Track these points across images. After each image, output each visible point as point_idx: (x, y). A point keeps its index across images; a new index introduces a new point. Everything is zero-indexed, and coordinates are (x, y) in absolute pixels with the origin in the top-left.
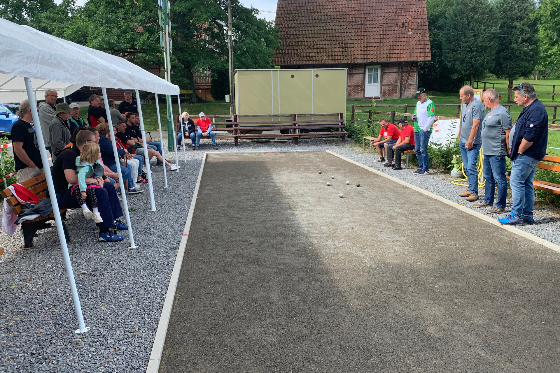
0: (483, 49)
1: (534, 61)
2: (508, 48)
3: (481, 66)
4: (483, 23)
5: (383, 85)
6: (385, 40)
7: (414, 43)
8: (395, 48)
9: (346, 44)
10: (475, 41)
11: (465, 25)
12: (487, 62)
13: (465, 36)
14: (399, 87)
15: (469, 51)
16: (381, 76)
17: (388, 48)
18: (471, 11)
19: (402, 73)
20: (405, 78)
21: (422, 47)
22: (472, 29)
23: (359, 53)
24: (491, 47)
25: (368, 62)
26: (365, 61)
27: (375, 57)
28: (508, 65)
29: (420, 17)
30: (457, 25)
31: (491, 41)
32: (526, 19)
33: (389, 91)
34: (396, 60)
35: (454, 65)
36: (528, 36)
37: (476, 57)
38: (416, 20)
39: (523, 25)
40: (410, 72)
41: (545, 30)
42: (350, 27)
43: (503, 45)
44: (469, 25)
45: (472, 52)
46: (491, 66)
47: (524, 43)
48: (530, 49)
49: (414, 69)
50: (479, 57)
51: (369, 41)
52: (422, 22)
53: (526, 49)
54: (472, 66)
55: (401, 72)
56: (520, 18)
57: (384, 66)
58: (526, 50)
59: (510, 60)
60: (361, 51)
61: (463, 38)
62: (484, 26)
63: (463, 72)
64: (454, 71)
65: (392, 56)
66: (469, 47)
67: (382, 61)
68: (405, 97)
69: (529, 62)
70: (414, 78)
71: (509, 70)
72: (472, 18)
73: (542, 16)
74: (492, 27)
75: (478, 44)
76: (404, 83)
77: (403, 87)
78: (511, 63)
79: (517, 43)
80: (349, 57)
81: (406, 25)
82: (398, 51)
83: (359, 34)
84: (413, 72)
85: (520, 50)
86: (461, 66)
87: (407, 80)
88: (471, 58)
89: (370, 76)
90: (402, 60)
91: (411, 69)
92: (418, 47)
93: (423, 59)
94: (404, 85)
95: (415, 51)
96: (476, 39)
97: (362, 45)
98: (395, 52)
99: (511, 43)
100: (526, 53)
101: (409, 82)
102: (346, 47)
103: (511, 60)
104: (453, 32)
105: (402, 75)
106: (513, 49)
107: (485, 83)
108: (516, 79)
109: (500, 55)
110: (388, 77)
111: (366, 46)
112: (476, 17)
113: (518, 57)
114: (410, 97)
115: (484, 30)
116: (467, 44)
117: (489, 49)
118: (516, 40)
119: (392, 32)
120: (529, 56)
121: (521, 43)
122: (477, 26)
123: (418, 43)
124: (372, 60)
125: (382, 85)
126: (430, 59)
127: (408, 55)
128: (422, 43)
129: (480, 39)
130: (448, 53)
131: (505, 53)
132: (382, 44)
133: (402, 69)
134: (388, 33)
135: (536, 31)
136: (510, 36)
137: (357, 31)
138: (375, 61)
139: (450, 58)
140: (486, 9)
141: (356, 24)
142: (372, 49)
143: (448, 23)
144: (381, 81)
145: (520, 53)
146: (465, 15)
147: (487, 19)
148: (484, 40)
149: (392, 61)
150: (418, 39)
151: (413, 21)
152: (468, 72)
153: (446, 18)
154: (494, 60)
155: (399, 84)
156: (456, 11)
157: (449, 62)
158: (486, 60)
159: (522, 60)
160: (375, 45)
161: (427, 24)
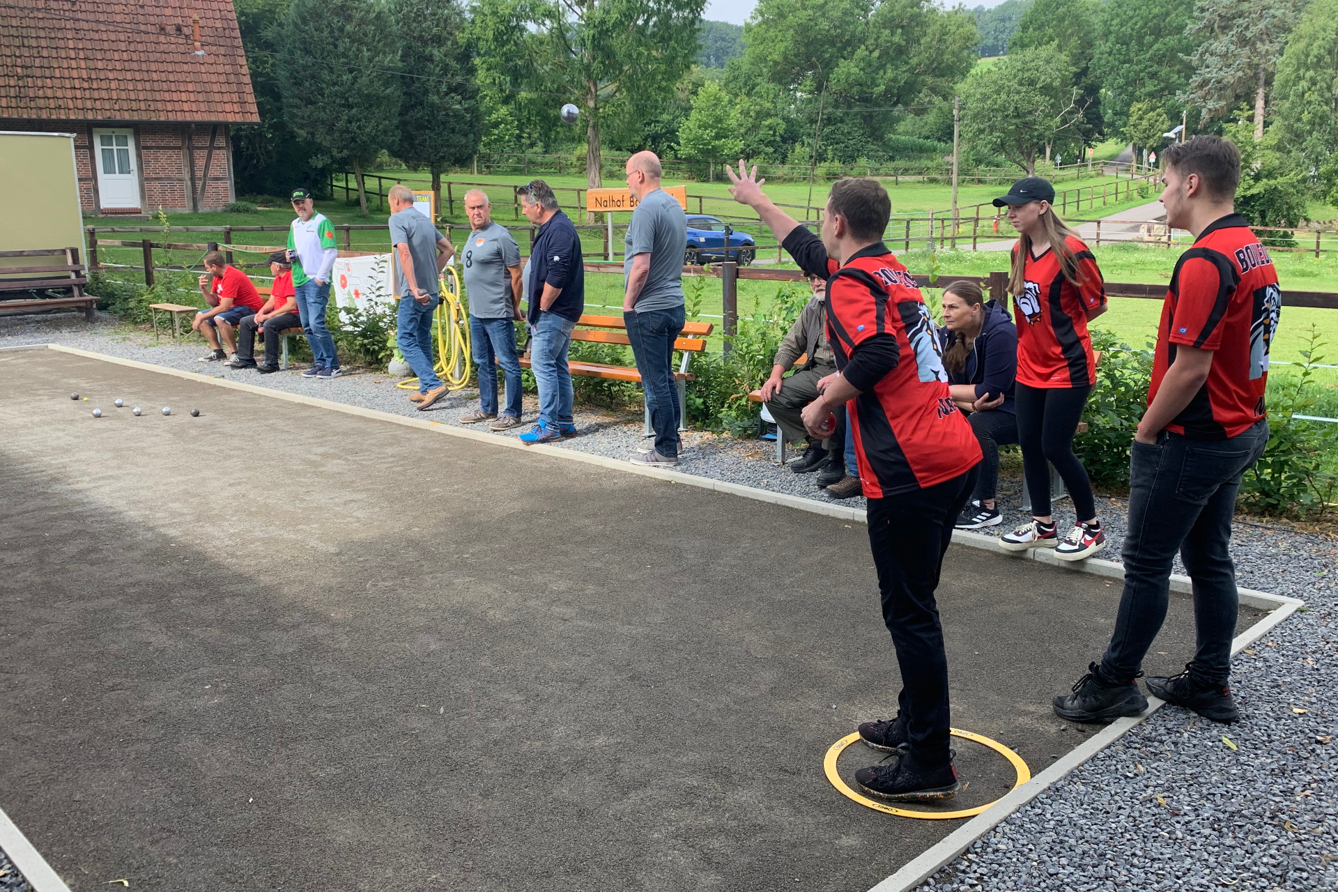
0: (372, 101)
1: (475, 134)
2: (421, 104)
3: (373, 139)
4: (367, 45)
5: (147, 179)
6: (135, 66)
7: (214, 78)
8: (165, 86)
9: (27, 67)
10: (353, 84)
11: (328, 44)
12: (385, 132)
13: (331, 70)
14: (189, 183)
15: (343, 106)
16: (139, 156)
17: (148, 86)
18: (337, 14)
19: (191, 149)
20: (200, 163)
21: (235, 88)
22: (344, 55)
23: (69, 94)
24: (387, 97)
25: (99, 118)
26: (90, 116)
27: (117, 107)
28: (426, 140)
29: (218, 15)
30: (311, 43)
31: (387, 84)
32: (449, 43)
33: (163, 192)
34: (172, 117)
35: (313, 134)
36: (459, 79)
37: (359, 120)
38: (210, 22)
39: (445, 55)
40: (211, 148)
41: (488, 70)
42: (32, 23)
43: (410, 94)
44: (336, 46)
45: (350, 107)
46: (393, 141)
47: (453, 95)
48: (465, 109)
49: (221, 141)
50: (366, 118)
51: (91, 64)
52: (224, 29)
53: (458, 107)
54: (353, 140)
55: (189, 148)
56: (438, 41)
57: (141, 130)
58: (457, 110)
59: (429, 129)
60: (75, 88)
61: (325, 75)
62: (368, 50)
63: (335, 152)
64: (313, 148)
65: (160, 106)
66: (342, 96)
67: (136, 118)
68: (207, 210)
69: (466, 135)
70: (222, 163)
71: (430, 150)
72: (341, 29)
73: (478, 39)
74: (384, 53)
75: (360, 89)
76: (199, 174)
77: (199, 184)
78: (432, 135)
79: (438, 92)
80: (41, 103)
81: (185, 30)
82: (175, 96)
83: (61, 44)
84: (219, 148)
85: (446, 109)
86: (328, 137)
87: (207, 167)
88: (350, 122)
89: (107, 155)
90: (188, 117)
91: (212, 141)
92: (225, 88)
93: (239, 119)
94: (200, 179)
95: (217, 97)
96: (355, 78)
97: (75, 74)
98: (167, 96)
99: (426, 92)
100: (457, 115)
101: (213, 173)
102: (28, 76)
103: (432, 130)
104: (302, 60)
105: (191, 155)
106: (432, 105)
107: (380, 178)
108: (446, 171)
109: (407, 117)
110: (156, 159)
111: (85, 76)
112: (348, 28)
113: (444, 123)
114: (219, 209)
115: (370, 60)
116: (337, 88)
117: (385, 102)
118: (435, 87)
119: (151, 47)
120: (466, 124)
121: (447, 94)
122: (354, 49)
123: (223, 78)
124: (108, 114)
125: (144, 180)
126: (256, 118)
127: (203, 107)
128: (232, 78)
129: (364, 80)
130: (296, 107)
131: (418, 113)
132: (129, 76)
133: (190, 139)
134: (141, 47)
135: (472, 71)
136: (424, 78)
137: (53, 35)
138: (118, 118)
139: (303, 118)
140: (368, 12)
141: (48, 16)
142: (104, 85)
143: (288, 37)
144: (140, 169)
145: (447, 115)
146: (326, 22)
147: (374, 36)
148: (372, 82)
149: (162, 119)
150: (221, 69)
151: (202, 23)
152: (345, 151)
153: (281, 25)
154: (397, 128)
155: (187, 176)
156: (303, 9)
157: (302, 127)
158: (381, 127)
159: (453, 131)
160: (111, 76)
161: (237, 33)
